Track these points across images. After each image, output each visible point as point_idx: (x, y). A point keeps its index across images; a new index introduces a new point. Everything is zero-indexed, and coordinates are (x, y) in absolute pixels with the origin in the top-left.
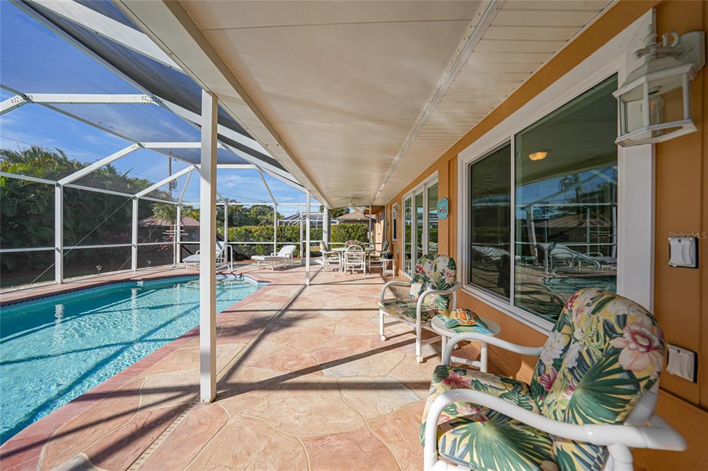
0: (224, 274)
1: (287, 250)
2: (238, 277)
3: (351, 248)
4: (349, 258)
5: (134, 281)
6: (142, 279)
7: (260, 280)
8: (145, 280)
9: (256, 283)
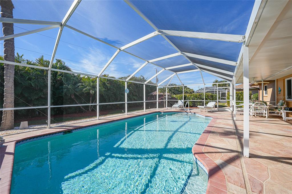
0: (187, 112)
1: (211, 104)
2: (193, 114)
3: (257, 104)
4: (254, 109)
5: (161, 112)
6: (163, 112)
7: (206, 116)
8: (164, 112)
9: (205, 117)
